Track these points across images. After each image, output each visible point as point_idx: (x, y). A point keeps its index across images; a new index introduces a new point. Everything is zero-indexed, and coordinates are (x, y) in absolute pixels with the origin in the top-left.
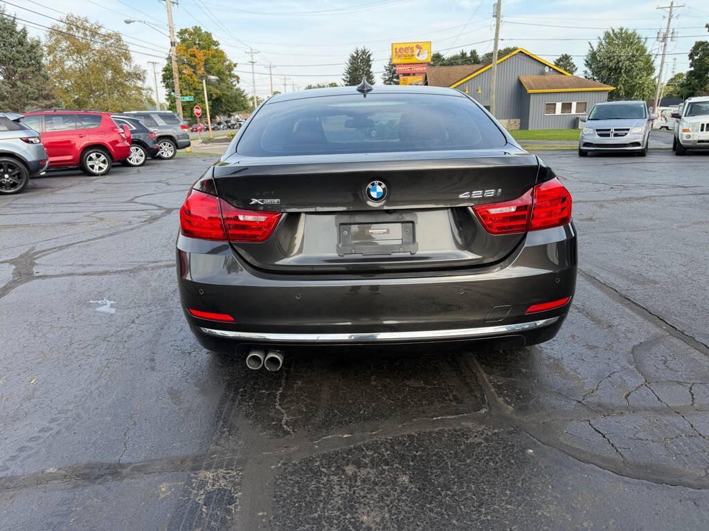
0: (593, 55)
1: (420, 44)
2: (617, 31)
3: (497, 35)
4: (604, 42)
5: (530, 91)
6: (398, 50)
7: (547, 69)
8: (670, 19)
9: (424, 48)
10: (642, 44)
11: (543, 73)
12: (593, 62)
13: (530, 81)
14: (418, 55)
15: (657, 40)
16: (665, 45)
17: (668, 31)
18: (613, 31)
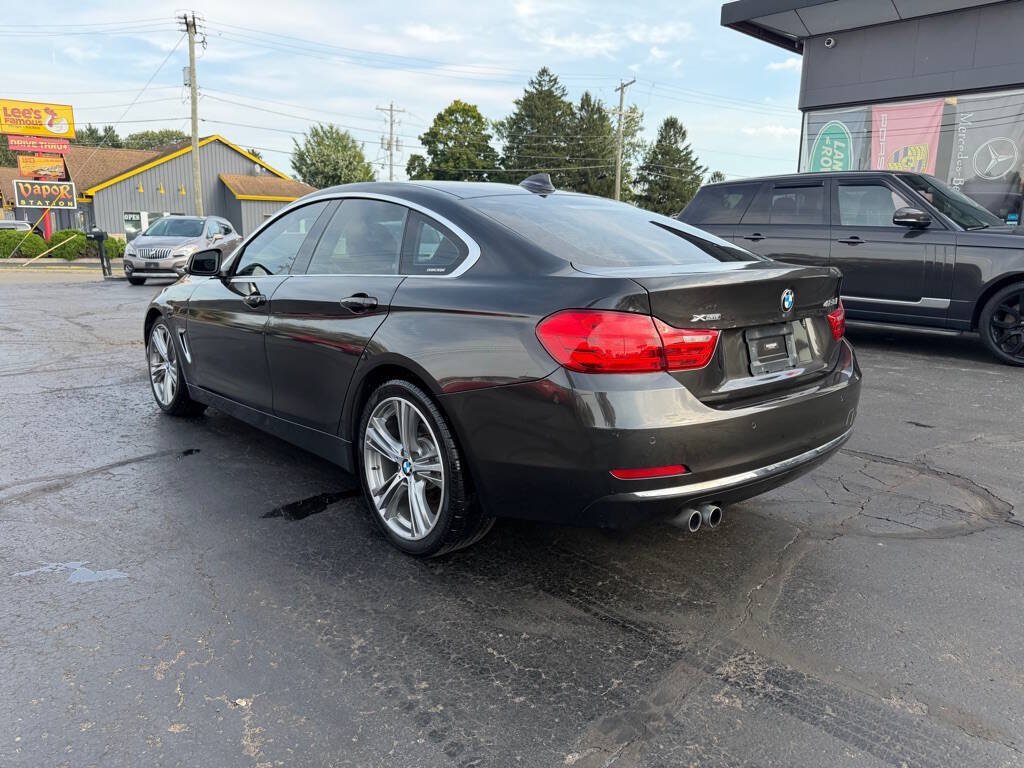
0: (301, 156)
1: (51, 108)
2: (326, 128)
3: (194, 111)
4: (312, 141)
5: (239, 197)
6: (9, 112)
7: (258, 169)
8: (392, 125)
9: (59, 115)
10: (358, 149)
11: (252, 173)
12: (301, 164)
13: (236, 182)
14: (50, 124)
15: (382, 147)
16: (391, 155)
17: (391, 138)
18: (322, 127)
